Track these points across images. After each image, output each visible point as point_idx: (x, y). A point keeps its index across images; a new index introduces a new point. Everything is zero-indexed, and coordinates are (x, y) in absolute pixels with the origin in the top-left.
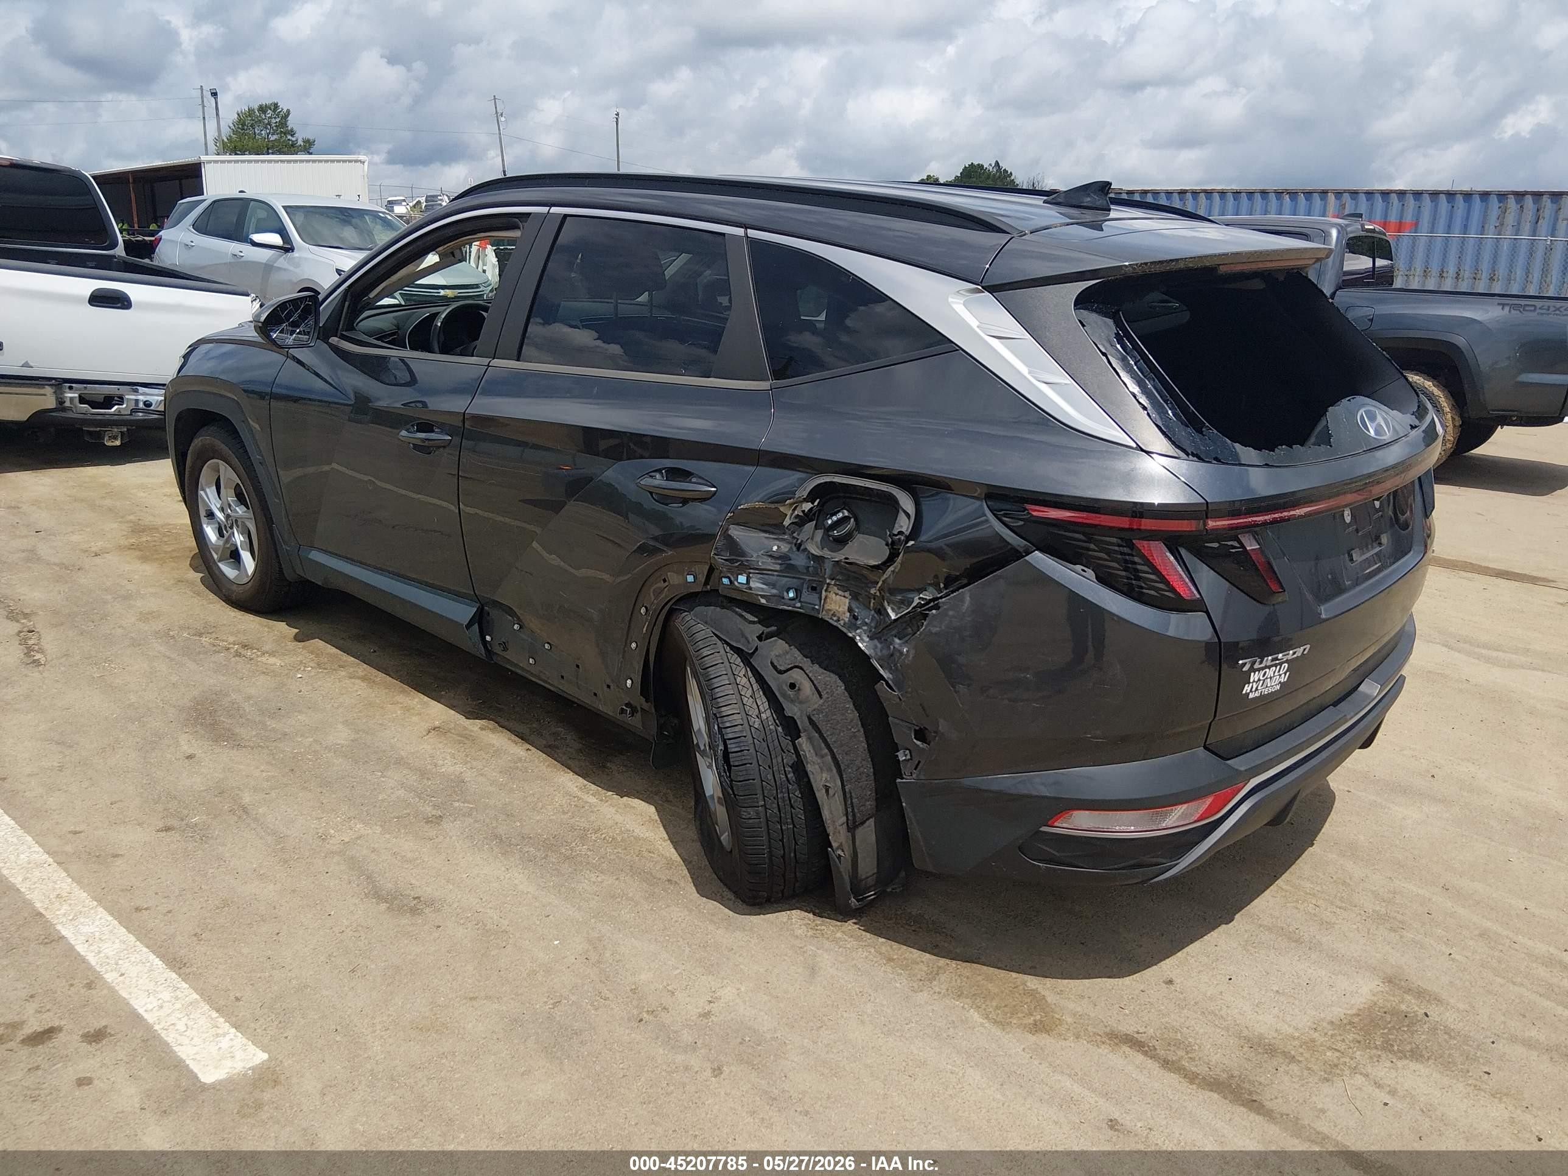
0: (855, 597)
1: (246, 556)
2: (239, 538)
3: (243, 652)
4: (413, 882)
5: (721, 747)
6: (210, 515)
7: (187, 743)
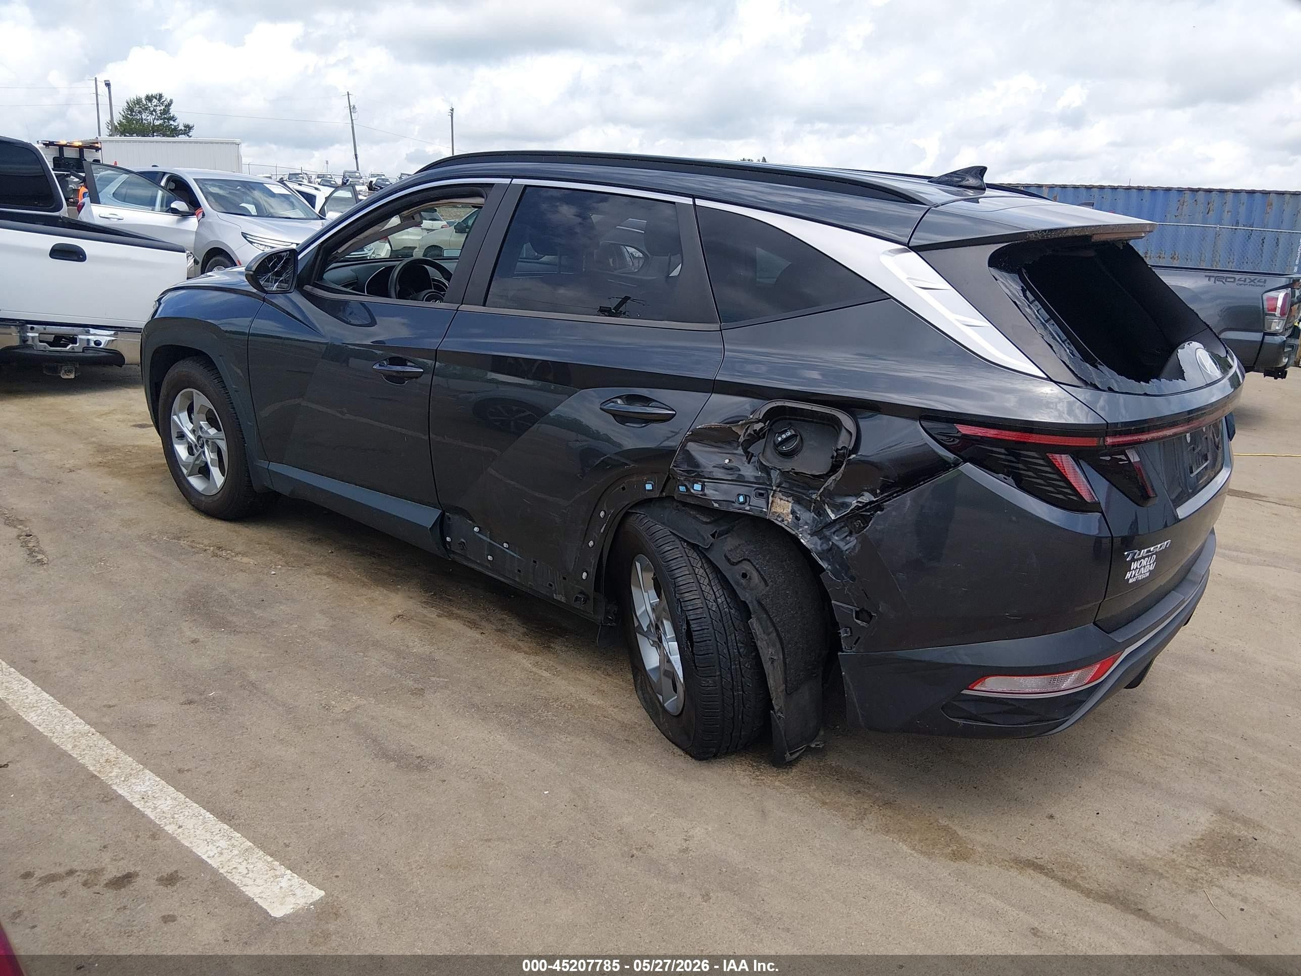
0: (798, 501)
1: (215, 471)
2: (209, 456)
3: (219, 553)
4: (413, 743)
5: (685, 627)
6: (182, 436)
7: (190, 630)
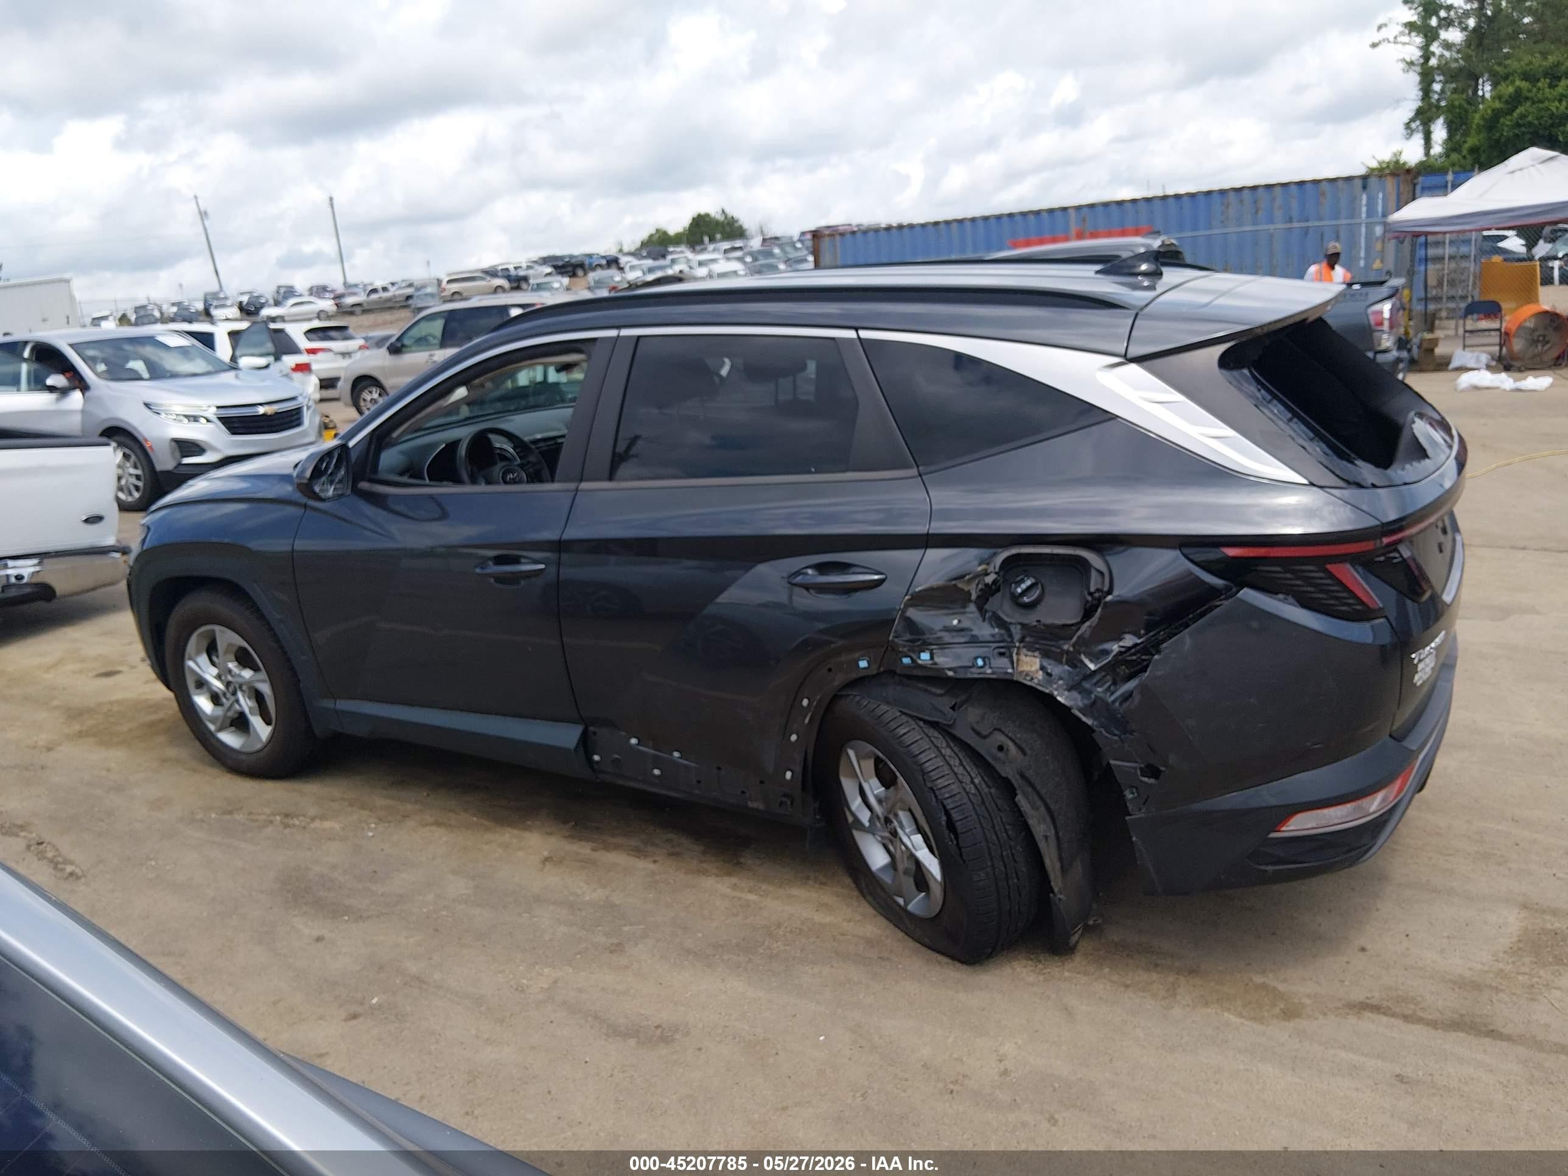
0: (1046, 654)
1: (256, 721)
2: (246, 704)
3: (291, 822)
4: (643, 1012)
5: (944, 818)
6: (201, 684)
7: (306, 927)
